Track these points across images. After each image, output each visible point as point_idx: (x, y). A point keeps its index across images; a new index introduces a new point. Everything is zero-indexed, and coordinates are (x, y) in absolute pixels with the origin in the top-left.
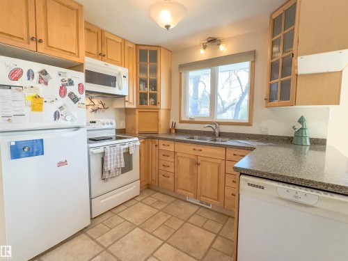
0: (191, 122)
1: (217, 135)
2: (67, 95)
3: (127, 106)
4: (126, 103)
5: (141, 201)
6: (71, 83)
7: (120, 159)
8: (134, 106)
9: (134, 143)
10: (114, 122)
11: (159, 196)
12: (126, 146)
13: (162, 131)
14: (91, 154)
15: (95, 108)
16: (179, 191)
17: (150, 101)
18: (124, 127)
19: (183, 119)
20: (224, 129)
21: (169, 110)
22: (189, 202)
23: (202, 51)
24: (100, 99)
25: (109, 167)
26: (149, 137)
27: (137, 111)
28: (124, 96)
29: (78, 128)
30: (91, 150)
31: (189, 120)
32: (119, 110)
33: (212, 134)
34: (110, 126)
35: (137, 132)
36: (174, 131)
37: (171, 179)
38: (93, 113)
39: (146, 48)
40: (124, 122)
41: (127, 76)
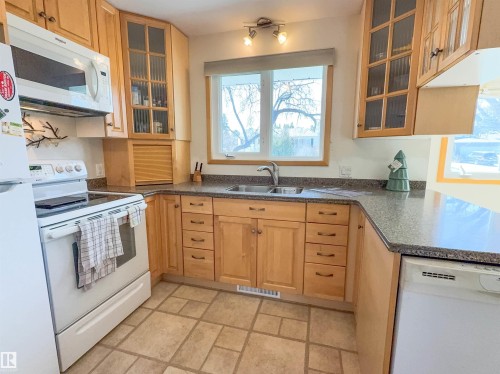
0: (229, 162)
1: (276, 182)
3: (112, 133)
4: (109, 128)
5: (157, 309)
7: (113, 239)
8: (125, 135)
9: (135, 206)
10: (82, 165)
11: (188, 292)
12: (123, 214)
13: (179, 179)
14: (46, 241)
15: (36, 136)
16: (224, 279)
17: (155, 125)
18: (103, 175)
19: (215, 157)
20: (285, 172)
21: (188, 142)
22: (241, 294)
23: (248, 41)
24: (45, 119)
25: (92, 260)
26: (160, 192)
27: (130, 144)
28: (103, 114)
30: (47, 231)
31: (224, 158)
32: (91, 141)
33: (268, 181)
35: (133, 184)
36: (199, 179)
37: (209, 261)
38: (31, 148)
39: (141, 21)
40: (102, 165)
41: (108, 74)
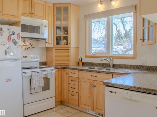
0: (93, 57)
1: (112, 66)
2: (11, 40)
3: (47, 45)
5: (55, 111)
6: (14, 34)
8: (52, 46)
9: (51, 72)
10: (38, 56)
11: (68, 109)
14: (23, 76)
15: (27, 47)
16: (82, 106)
17: (63, 42)
18: (46, 61)
19: (88, 54)
20: (117, 62)
21: (77, 48)
22: (89, 114)
23: (100, 6)
24: (30, 41)
25: (34, 85)
26: (63, 67)
27: (54, 49)
28: (45, 39)
29: (16, 60)
30: (24, 74)
31: (92, 55)
32: (43, 48)
33: (108, 66)
34: (36, 60)
36: (81, 64)
37: (77, 97)
38: (26, 51)
39: (61, 5)
40: (45, 57)
41: (47, 26)
